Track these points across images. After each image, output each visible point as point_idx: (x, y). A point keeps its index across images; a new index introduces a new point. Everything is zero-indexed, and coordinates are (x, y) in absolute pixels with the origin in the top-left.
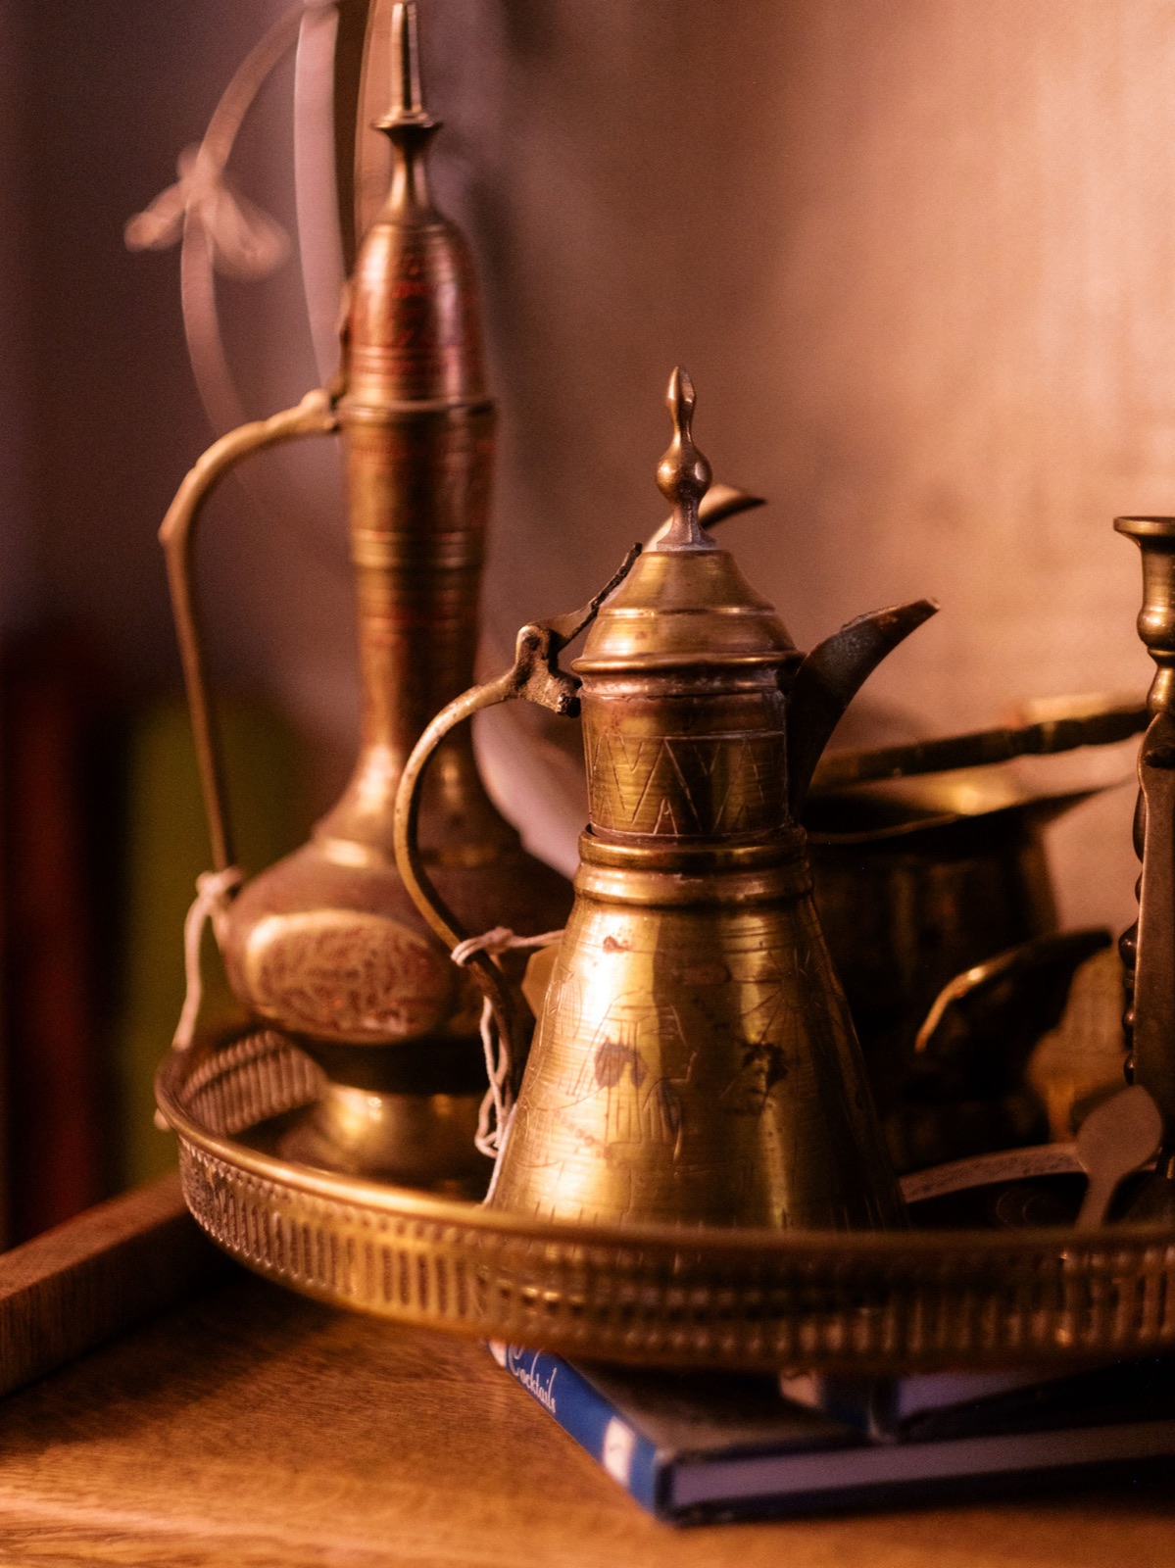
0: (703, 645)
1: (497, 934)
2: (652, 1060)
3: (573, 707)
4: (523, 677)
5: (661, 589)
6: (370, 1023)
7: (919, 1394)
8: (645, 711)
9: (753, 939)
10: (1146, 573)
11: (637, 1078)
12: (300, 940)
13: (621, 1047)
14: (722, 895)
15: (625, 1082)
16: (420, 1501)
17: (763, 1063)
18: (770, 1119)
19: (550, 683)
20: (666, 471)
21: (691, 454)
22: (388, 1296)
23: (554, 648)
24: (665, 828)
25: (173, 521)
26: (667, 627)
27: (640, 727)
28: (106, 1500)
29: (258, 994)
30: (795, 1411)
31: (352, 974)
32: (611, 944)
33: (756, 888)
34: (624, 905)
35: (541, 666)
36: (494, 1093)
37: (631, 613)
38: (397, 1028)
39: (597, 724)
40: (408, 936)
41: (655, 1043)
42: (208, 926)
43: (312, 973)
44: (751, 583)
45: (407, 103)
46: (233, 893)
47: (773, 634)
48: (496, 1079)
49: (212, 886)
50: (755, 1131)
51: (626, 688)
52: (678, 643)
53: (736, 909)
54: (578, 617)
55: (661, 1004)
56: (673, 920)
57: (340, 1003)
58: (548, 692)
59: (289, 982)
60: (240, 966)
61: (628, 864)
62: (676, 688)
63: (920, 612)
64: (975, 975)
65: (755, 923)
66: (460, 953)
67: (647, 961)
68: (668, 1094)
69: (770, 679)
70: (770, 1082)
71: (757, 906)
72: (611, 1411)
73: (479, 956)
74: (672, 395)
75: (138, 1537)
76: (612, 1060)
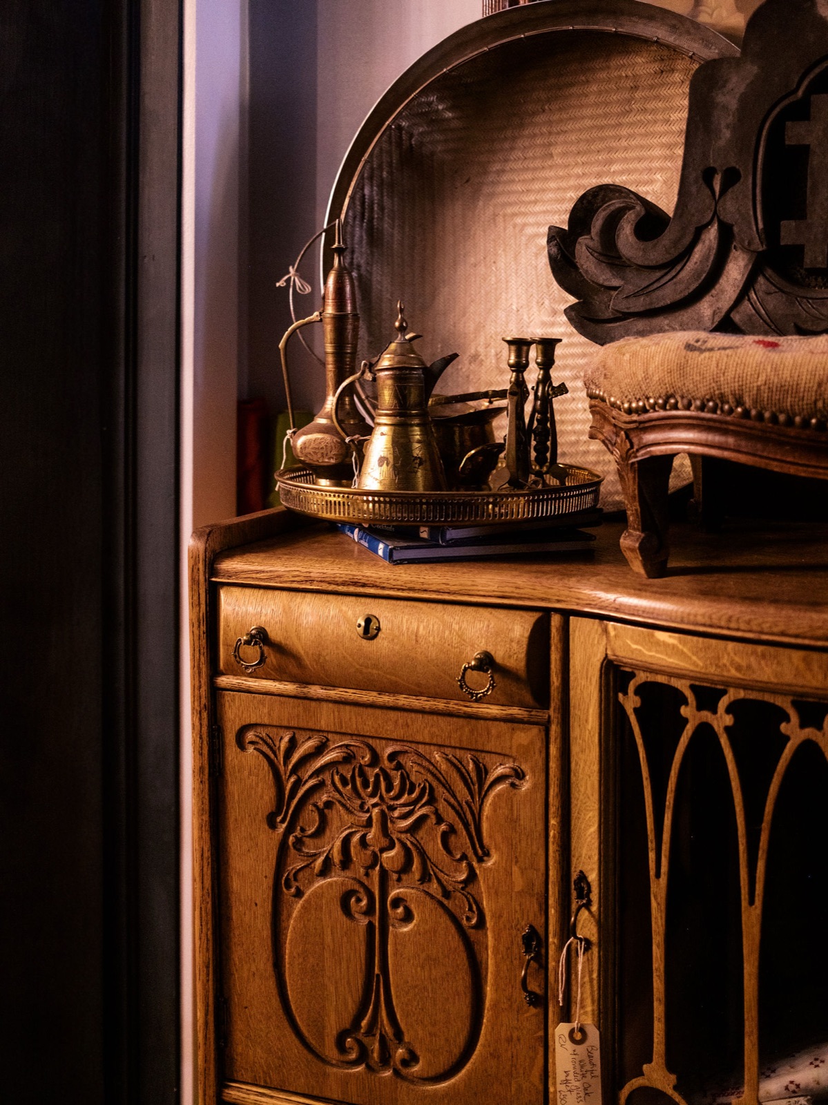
0: (405, 363)
1: (357, 436)
2: (391, 460)
3: (374, 379)
4: (363, 373)
5: (396, 350)
6: (327, 460)
7: (452, 534)
8: (391, 378)
9: (417, 434)
10: (510, 350)
11: (388, 464)
12: (310, 441)
13: (384, 457)
14: (409, 422)
15: (385, 465)
16: (334, 561)
17: (418, 461)
18: (420, 474)
19: (369, 374)
20: (397, 324)
21: (403, 320)
22: (327, 513)
23: (371, 367)
24: (395, 406)
25: (281, 345)
26: (396, 359)
27: (389, 382)
28: (260, 564)
29: (300, 454)
30: (423, 540)
31: (322, 448)
32: (382, 434)
33: (416, 421)
34: (386, 425)
35: (367, 370)
36: (356, 477)
37: (388, 356)
38: (333, 461)
39: (380, 382)
40: (335, 439)
41: (392, 456)
42: (288, 440)
43: (312, 448)
44: (416, 350)
45: (339, 242)
46: (294, 433)
47: (421, 362)
48: (356, 473)
49: (289, 432)
50: (415, 477)
51: (387, 373)
52: (399, 362)
53: (412, 425)
54: (376, 359)
55: (393, 447)
56: (397, 428)
57: (319, 455)
58: (368, 376)
59: (307, 451)
60: (295, 448)
61: (386, 415)
62: (398, 373)
63: (455, 356)
64: (473, 452)
65: (417, 428)
66: (347, 440)
67: (391, 437)
68: (395, 468)
69: (420, 372)
70: (419, 465)
71: (418, 425)
72: (380, 541)
73: (352, 441)
74: (398, 306)
75: (267, 572)
76: (382, 460)
